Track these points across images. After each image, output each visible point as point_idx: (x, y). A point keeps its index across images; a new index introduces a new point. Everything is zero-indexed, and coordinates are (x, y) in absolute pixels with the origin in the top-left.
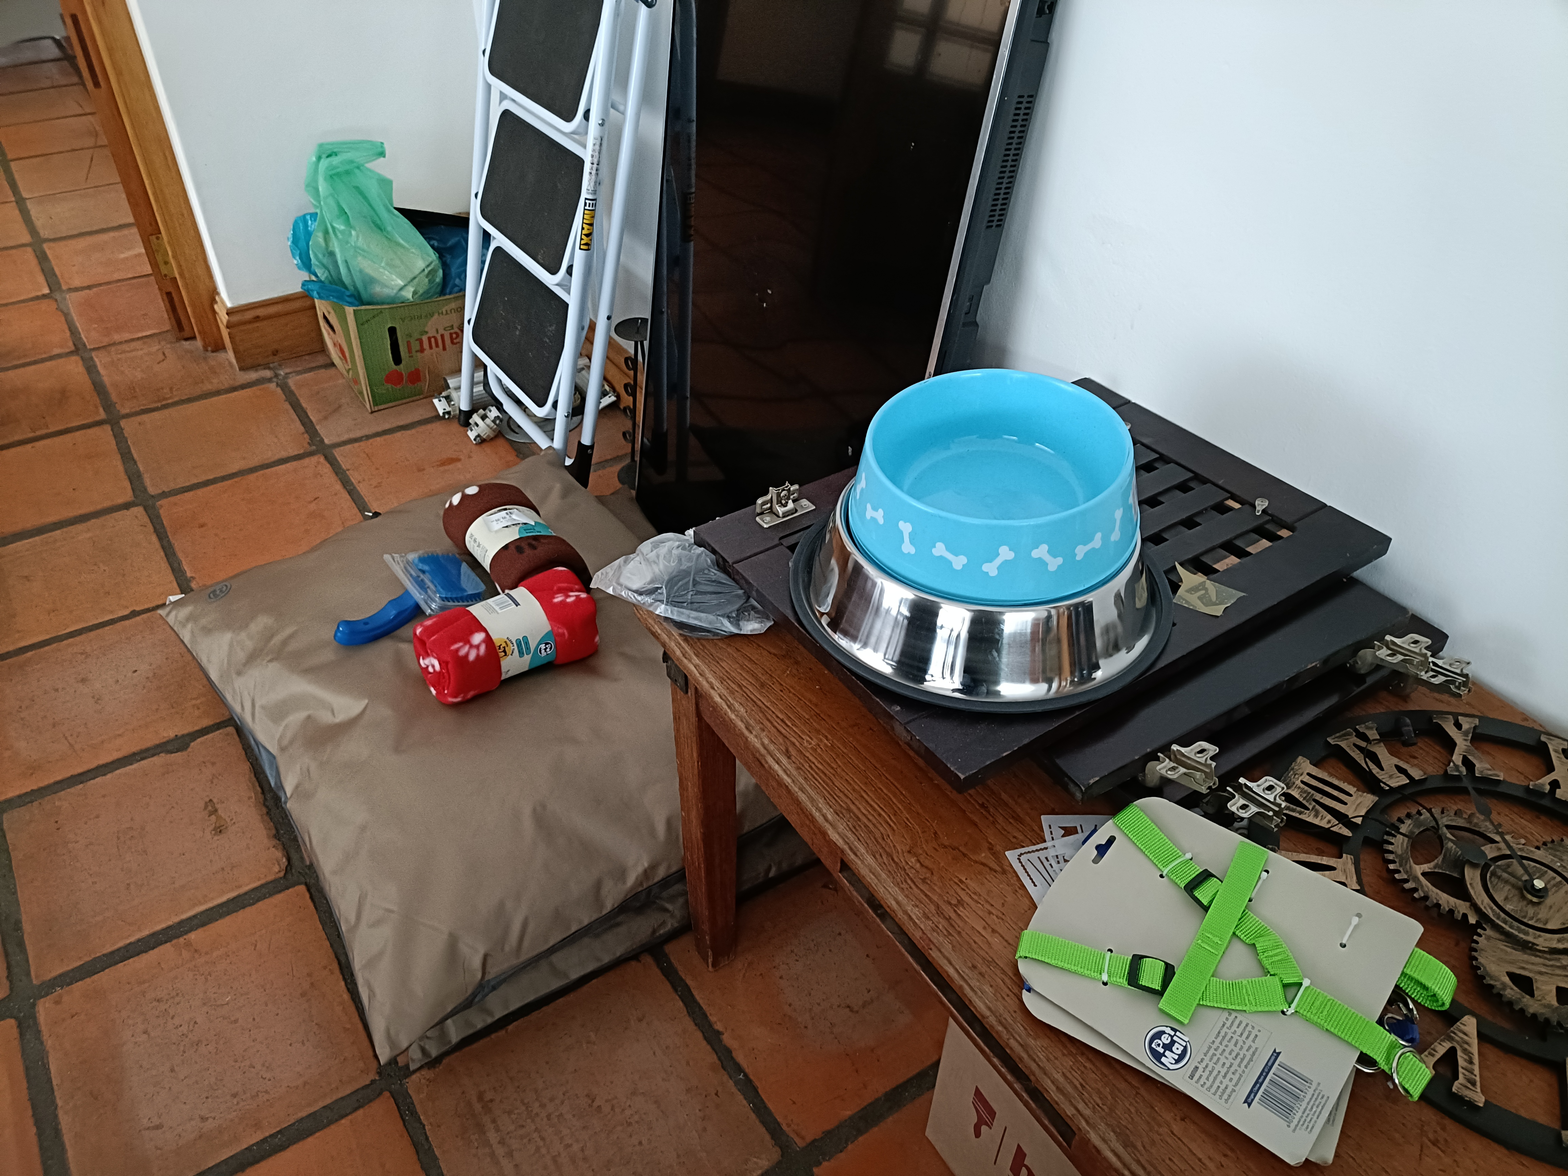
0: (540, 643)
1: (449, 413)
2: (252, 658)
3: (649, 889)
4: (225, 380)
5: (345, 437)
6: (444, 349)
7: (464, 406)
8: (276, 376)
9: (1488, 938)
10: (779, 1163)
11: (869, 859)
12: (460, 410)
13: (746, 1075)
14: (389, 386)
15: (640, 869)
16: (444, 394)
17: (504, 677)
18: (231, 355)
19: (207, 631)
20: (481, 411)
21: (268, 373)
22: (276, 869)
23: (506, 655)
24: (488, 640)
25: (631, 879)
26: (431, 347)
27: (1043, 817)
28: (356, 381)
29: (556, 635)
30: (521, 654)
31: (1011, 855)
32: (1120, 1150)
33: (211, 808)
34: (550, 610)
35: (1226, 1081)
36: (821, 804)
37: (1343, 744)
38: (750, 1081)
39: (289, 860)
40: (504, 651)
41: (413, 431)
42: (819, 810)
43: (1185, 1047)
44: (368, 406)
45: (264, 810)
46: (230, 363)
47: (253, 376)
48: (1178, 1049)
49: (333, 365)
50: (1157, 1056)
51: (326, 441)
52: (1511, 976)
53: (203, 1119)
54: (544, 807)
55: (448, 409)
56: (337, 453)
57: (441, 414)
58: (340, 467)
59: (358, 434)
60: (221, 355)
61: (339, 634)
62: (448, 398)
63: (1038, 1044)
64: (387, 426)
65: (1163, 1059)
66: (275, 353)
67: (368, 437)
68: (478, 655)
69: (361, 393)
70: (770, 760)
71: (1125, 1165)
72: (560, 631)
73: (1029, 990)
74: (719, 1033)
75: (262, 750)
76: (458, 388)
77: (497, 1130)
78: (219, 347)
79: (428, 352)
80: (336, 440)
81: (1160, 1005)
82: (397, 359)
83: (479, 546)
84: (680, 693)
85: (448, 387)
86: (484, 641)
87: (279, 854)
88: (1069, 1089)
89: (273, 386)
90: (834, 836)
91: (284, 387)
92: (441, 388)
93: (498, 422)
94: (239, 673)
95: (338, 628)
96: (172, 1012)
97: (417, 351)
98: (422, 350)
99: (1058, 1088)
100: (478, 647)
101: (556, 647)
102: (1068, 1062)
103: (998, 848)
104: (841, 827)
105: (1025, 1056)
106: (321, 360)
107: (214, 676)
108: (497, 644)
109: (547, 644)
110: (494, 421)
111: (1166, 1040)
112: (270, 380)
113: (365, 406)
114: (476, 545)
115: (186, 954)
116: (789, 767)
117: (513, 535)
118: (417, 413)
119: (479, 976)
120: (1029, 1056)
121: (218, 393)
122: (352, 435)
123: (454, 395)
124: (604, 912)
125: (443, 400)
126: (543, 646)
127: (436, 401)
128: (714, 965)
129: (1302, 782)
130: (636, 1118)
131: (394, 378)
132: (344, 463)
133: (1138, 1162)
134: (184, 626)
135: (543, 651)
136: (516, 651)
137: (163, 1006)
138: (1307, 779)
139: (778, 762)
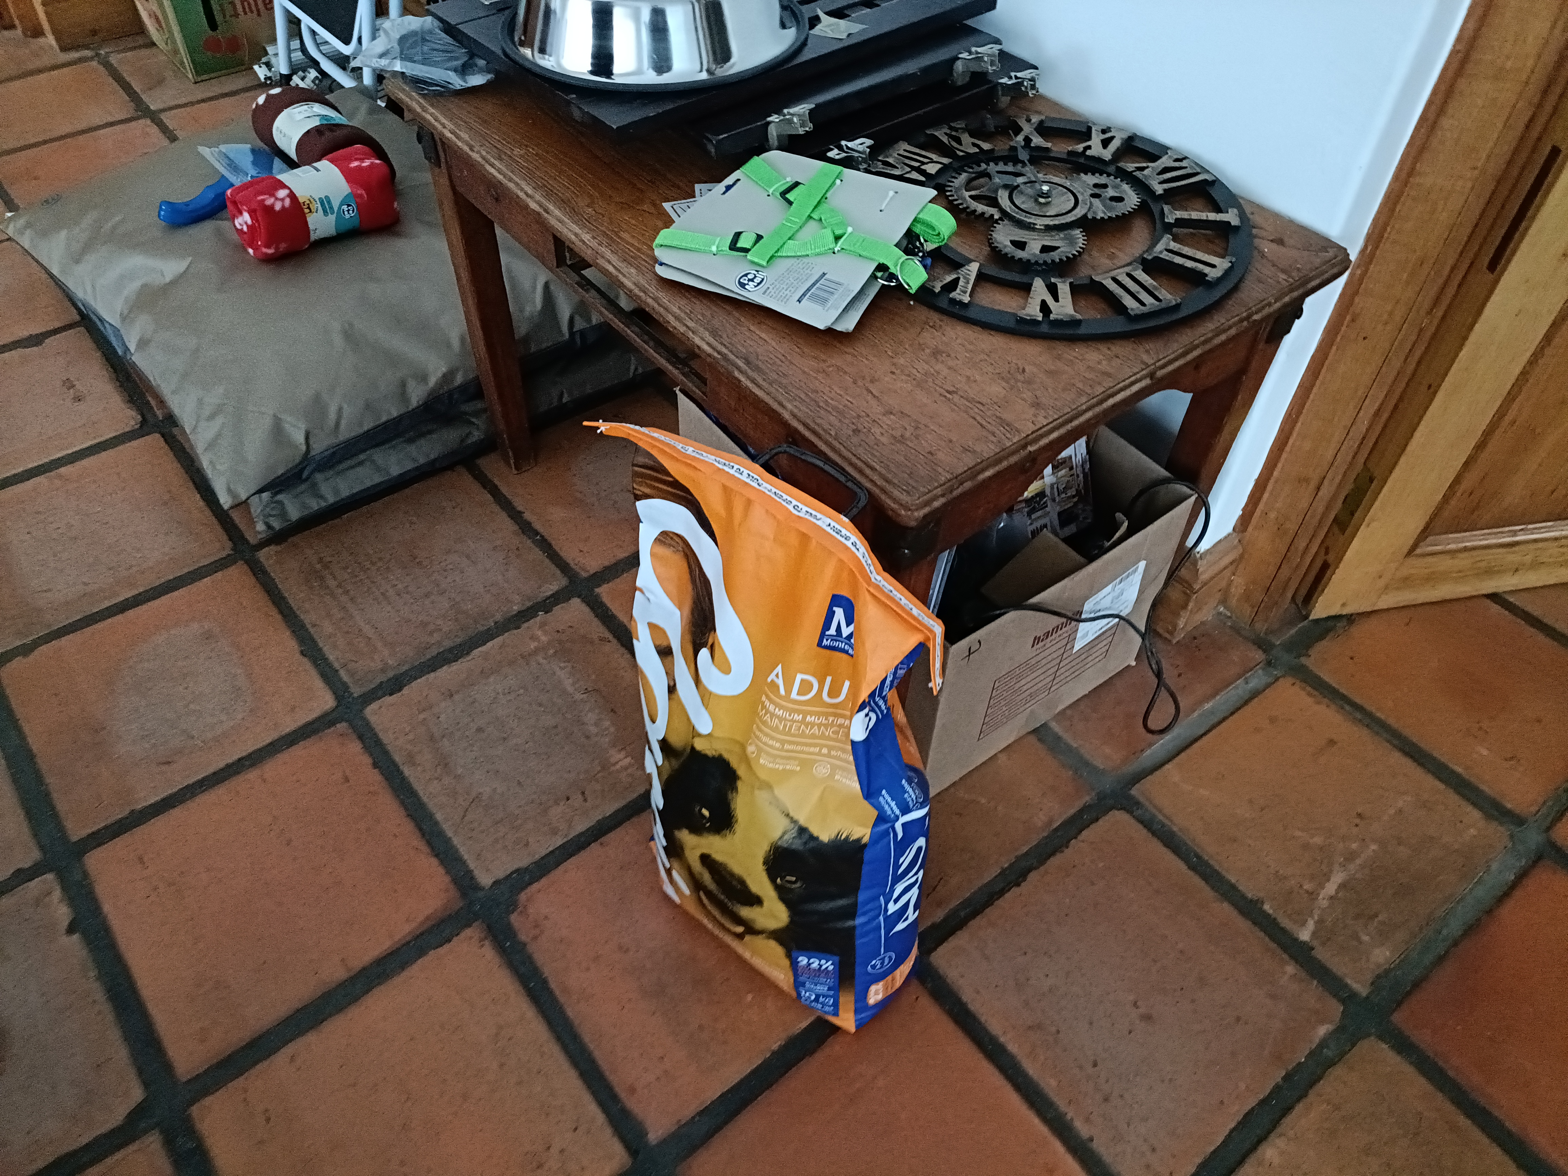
0: (341, 204)
1: (270, 78)
2: (87, 248)
3: (450, 393)
4: (46, 61)
5: (173, 103)
6: (259, 15)
7: (284, 70)
8: (98, 55)
9: (1004, 225)
10: (567, 587)
11: (557, 212)
12: (281, 74)
13: (542, 536)
14: (209, 53)
15: (439, 374)
16: (264, 60)
17: (313, 237)
18: (51, 39)
19: (44, 234)
20: (301, 73)
21: (87, 53)
22: (133, 423)
23: (311, 211)
24: (292, 196)
25: (432, 381)
26: (246, 13)
27: (696, 185)
28: (176, 52)
29: (356, 196)
30: (325, 213)
31: (667, 206)
32: (711, 340)
33: (69, 384)
34: (350, 176)
35: (788, 292)
36: (523, 184)
37: (936, 134)
38: (546, 540)
39: (143, 416)
40: (309, 208)
41: (237, 97)
42: (522, 189)
43: (763, 279)
44: (190, 76)
45: (118, 384)
46: (51, 46)
47: (74, 55)
48: (757, 280)
49: (153, 44)
50: (743, 285)
51: (152, 107)
52: (1012, 242)
53: (85, 584)
54: (351, 325)
55: (269, 74)
56: (163, 116)
57: (263, 80)
58: (167, 127)
59: (183, 100)
60: (41, 40)
61: (162, 213)
62: (268, 65)
63: (664, 297)
64: (211, 94)
65: (747, 287)
66: (94, 33)
67: (192, 104)
68: (283, 206)
69: (182, 63)
70: (488, 167)
71: (714, 349)
72: (359, 192)
73: (661, 264)
74: (520, 512)
75: (107, 326)
76: (276, 55)
77: (335, 578)
78: (38, 32)
79: (242, 16)
80: (161, 106)
81: (749, 257)
82: (213, 24)
83: (284, 136)
84: (437, 170)
85: (266, 54)
86: (288, 196)
87: (133, 413)
88: (682, 315)
89: (94, 63)
90: (533, 206)
91: (107, 65)
92: (259, 54)
93: (317, 82)
94: (77, 261)
95: (160, 207)
96: (51, 519)
97: (231, 16)
98: (237, 15)
99: (675, 317)
100: (283, 200)
101: (358, 209)
102: (683, 302)
103: (658, 202)
104: (538, 197)
105: (656, 305)
106: (141, 40)
107: (55, 271)
108: (301, 200)
109: (349, 205)
110: (313, 81)
111: (750, 276)
112: (91, 59)
113: (187, 77)
114: (282, 136)
115: (58, 483)
116: (501, 167)
117: (316, 122)
118: (239, 82)
119: (304, 448)
120: (659, 304)
121: (40, 71)
122: (176, 102)
123: (273, 61)
124: (410, 408)
125: (264, 66)
126: (345, 207)
127: (256, 67)
128: (517, 468)
129: (898, 154)
130: (451, 567)
131: (213, 45)
132: (170, 124)
133: (722, 344)
134: (23, 234)
135: (346, 213)
136: (320, 208)
137: (42, 517)
138: (902, 152)
139: (492, 165)
